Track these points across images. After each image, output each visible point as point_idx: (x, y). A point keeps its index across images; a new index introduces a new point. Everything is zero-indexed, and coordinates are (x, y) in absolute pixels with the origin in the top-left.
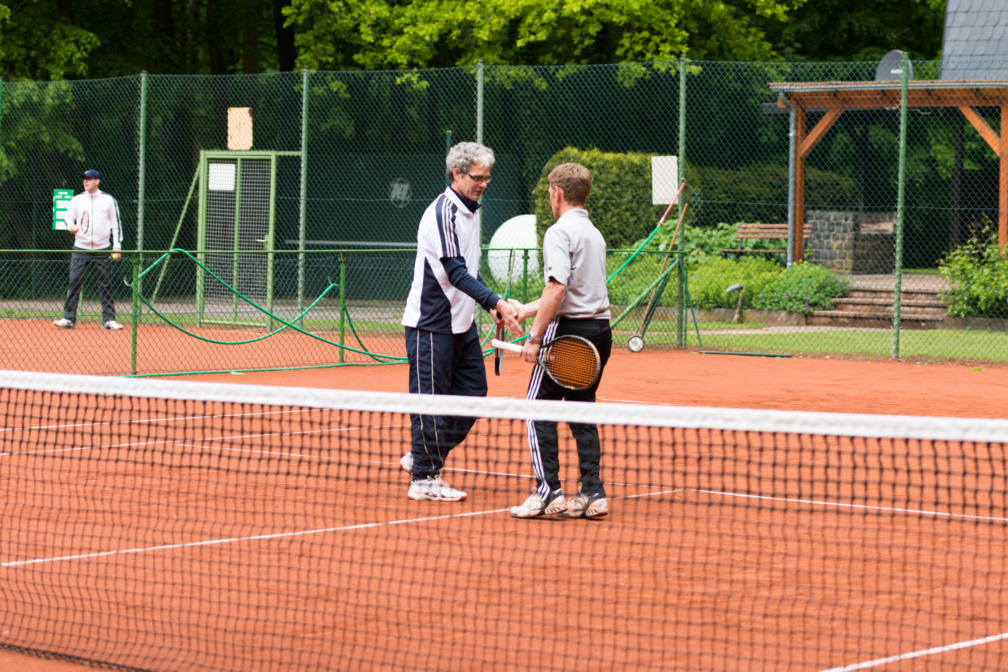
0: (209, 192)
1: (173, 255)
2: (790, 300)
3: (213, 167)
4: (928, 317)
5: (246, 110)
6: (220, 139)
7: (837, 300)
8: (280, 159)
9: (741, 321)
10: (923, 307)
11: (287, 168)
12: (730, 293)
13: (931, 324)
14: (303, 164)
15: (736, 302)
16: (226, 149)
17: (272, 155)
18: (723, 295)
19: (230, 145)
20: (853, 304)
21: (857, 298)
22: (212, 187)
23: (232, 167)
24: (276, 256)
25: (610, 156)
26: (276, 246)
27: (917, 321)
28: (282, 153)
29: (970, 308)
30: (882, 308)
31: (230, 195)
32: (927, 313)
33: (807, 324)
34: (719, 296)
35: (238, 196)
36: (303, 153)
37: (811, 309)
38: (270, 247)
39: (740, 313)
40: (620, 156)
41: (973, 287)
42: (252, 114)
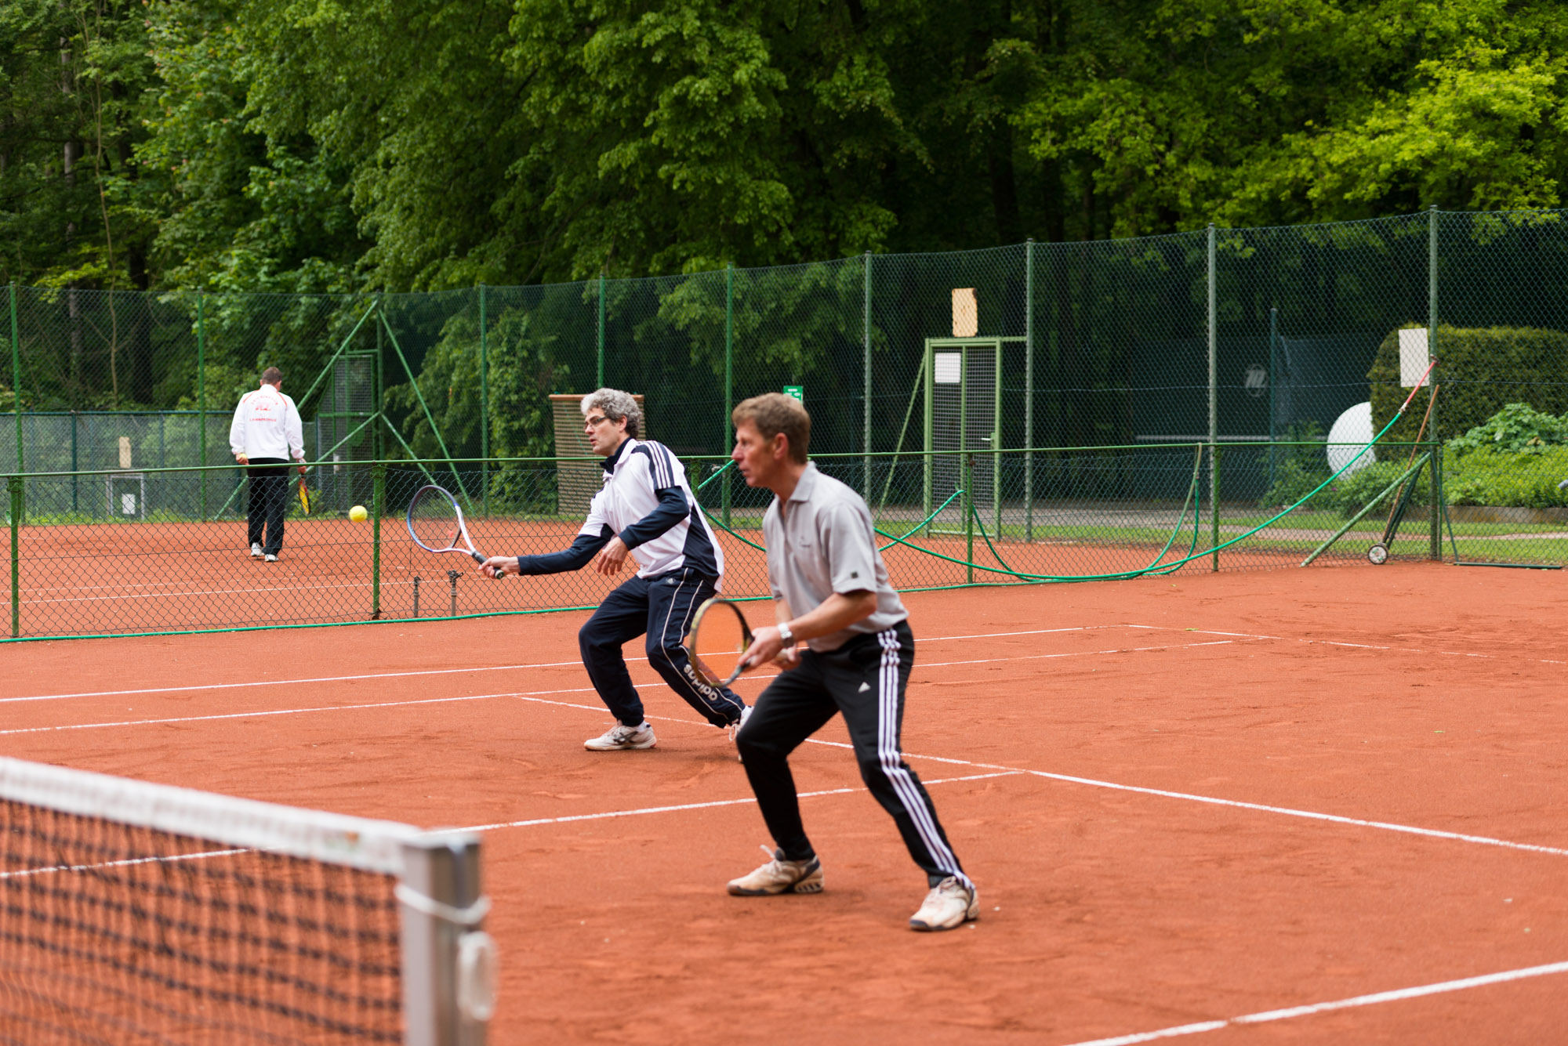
0: (935, 385)
1: (901, 458)
3: (938, 356)
5: (970, 290)
6: (944, 326)
8: (1004, 345)
11: (1013, 353)
14: (1029, 351)
16: (951, 336)
17: (997, 341)
19: (956, 331)
22: (939, 379)
23: (957, 357)
24: (1004, 455)
25: (1463, 332)
26: (1003, 445)
28: (1007, 339)
31: (954, 388)
35: (963, 388)
36: (1027, 339)
38: (996, 447)
40: (1477, 332)
42: (976, 295)
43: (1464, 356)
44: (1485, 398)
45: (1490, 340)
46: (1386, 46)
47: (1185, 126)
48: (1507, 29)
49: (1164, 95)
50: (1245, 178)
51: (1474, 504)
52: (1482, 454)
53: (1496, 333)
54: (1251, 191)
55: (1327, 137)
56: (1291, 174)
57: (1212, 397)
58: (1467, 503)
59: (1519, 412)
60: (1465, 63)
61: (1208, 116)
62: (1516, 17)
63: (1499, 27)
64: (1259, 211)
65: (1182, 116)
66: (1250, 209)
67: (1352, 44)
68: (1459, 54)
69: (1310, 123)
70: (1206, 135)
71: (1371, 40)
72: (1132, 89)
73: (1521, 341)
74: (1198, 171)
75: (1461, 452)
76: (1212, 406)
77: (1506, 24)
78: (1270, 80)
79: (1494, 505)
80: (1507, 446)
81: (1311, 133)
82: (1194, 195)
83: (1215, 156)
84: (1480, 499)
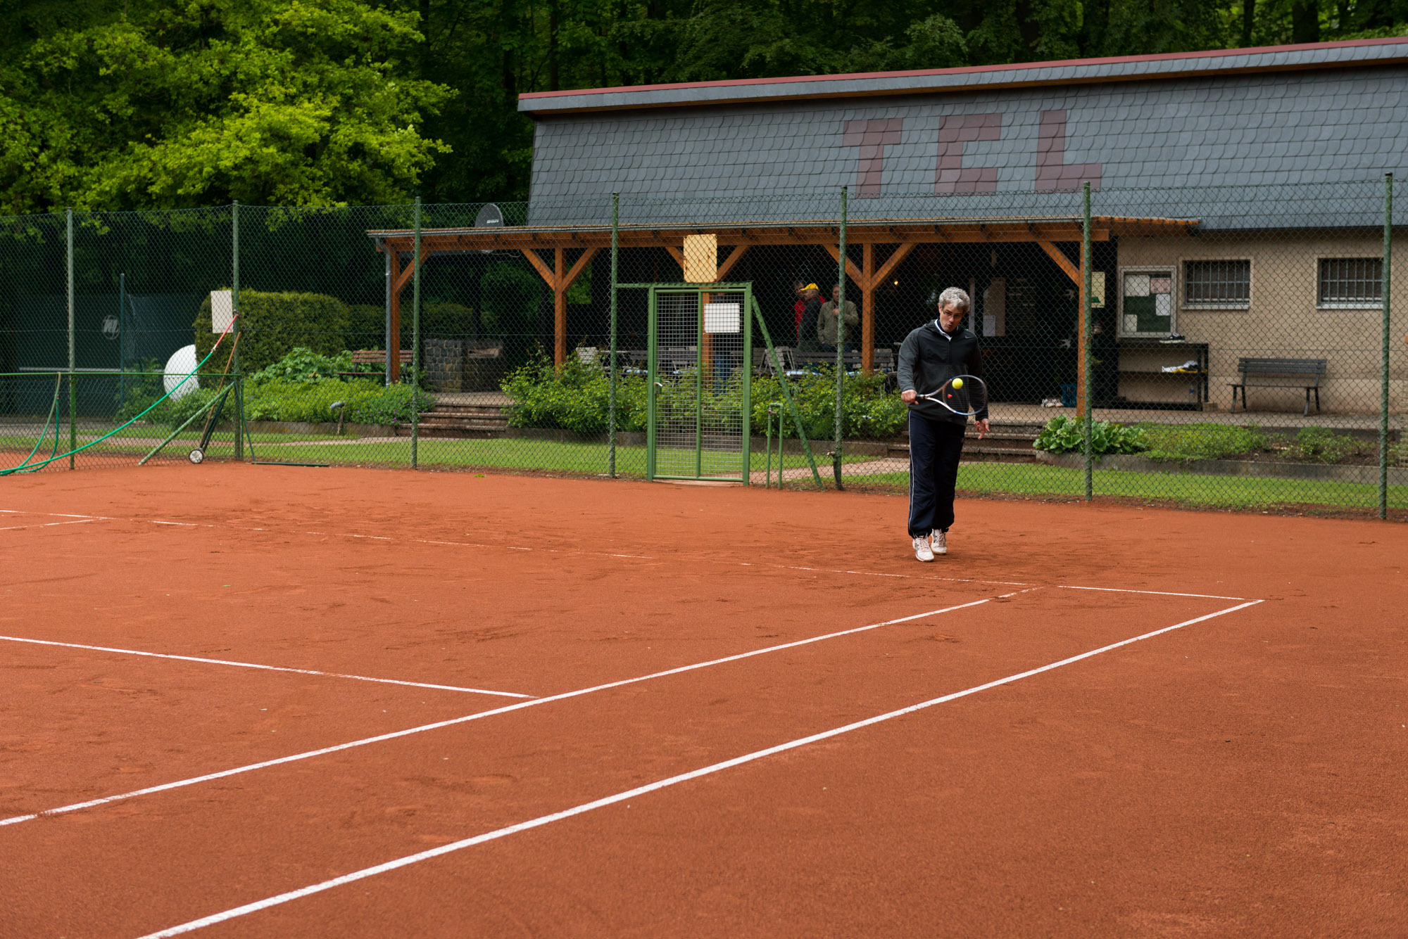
2: (382, 415)
4: (493, 428)
7: (423, 414)
9: (343, 433)
10: (490, 419)
12: (333, 409)
13: (495, 434)
15: (339, 417)
18: (329, 412)
20: (436, 418)
21: (441, 413)
27: (484, 431)
29: (526, 420)
30: (458, 421)
32: (495, 424)
33: (397, 435)
34: (326, 412)
37: (399, 422)
39: (342, 427)
41: (528, 402)
43: (263, 313)
44: (279, 343)
45: (282, 301)
46: (206, 83)
47: (53, 134)
48: (293, 78)
49: (37, 110)
50: (100, 175)
51: (269, 420)
52: (276, 383)
53: (287, 296)
54: (107, 184)
55: (162, 147)
56: (135, 172)
57: (71, 339)
58: (266, 419)
59: (302, 354)
60: (264, 99)
61: (71, 128)
62: (300, 69)
63: (289, 75)
64: (112, 200)
65: (51, 127)
66: (106, 199)
67: (181, 79)
68: (260, 91)
69: (149, 136)
70: (70, 142)
71: (195, 77)
72: (12, 105)
73: (305, 302)
74: (65, 169)
75: (260, 383)
76: (71, 345)
77: (293, 74)
78: (118, 103)
79: (284, 421)
80: (294, 378)
81: (151, 144)
82: (62, 186)
83: (77, 158)
84: (275, 417)
